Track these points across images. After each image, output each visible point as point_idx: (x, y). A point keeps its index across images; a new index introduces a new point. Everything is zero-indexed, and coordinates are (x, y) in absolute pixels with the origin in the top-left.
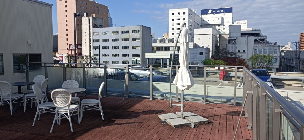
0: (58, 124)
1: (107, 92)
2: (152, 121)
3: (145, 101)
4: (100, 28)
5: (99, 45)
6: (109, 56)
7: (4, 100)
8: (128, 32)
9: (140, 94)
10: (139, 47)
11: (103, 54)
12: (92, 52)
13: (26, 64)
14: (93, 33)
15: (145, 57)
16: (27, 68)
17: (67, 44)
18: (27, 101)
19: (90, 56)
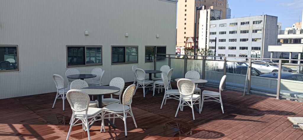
0: (181, 110)
1: (226, 86)
2: (280, 123)
3: (270, 100)
4: (217, 20)
5: (216, 38)
6: (225, 49)
7: (139, 84)
8: (248, 23)
9: (264, 92)
10: (260, 39)
11: (219, 47)
12: (207, 45)
13: (154, 55)
14: (210, 25)
15: (269, 51)
16: (155, 59)
17: (185, 37)
18: (156, 87)
19: (206, 49)
